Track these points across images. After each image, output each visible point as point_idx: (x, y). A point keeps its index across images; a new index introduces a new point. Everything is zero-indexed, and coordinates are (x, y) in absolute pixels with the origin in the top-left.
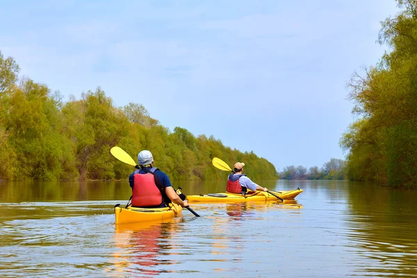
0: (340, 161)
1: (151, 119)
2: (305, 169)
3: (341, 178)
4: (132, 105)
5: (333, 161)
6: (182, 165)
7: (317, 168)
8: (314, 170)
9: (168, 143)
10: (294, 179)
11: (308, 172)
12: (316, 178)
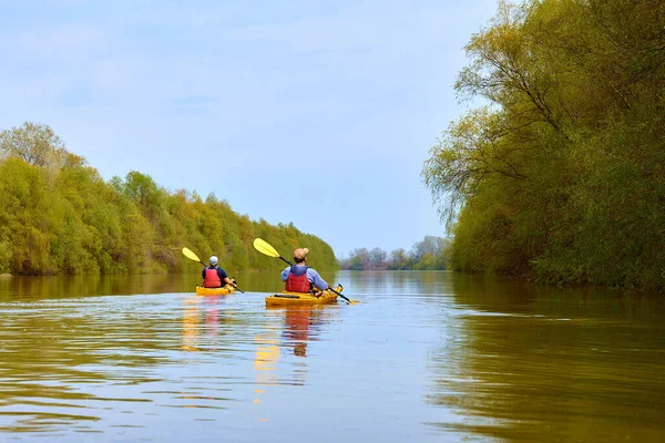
0: (439, 240)
1: (71, 156)
2: (385, 254)
3: (441, 267)
4: (30, 127)
5: (428, 239)
6: (121, 243)
7: (402, 251)
8: (399, 254)
9: (92, 199)
10: (368, 269)
11: (389, 257)
12: (402, 268)
